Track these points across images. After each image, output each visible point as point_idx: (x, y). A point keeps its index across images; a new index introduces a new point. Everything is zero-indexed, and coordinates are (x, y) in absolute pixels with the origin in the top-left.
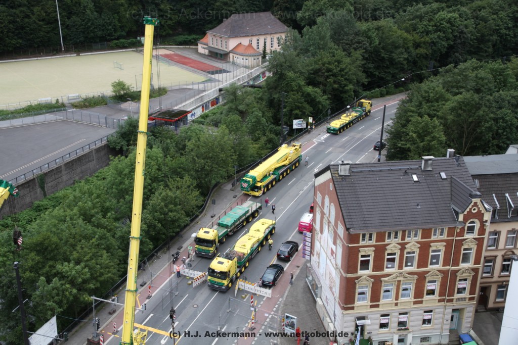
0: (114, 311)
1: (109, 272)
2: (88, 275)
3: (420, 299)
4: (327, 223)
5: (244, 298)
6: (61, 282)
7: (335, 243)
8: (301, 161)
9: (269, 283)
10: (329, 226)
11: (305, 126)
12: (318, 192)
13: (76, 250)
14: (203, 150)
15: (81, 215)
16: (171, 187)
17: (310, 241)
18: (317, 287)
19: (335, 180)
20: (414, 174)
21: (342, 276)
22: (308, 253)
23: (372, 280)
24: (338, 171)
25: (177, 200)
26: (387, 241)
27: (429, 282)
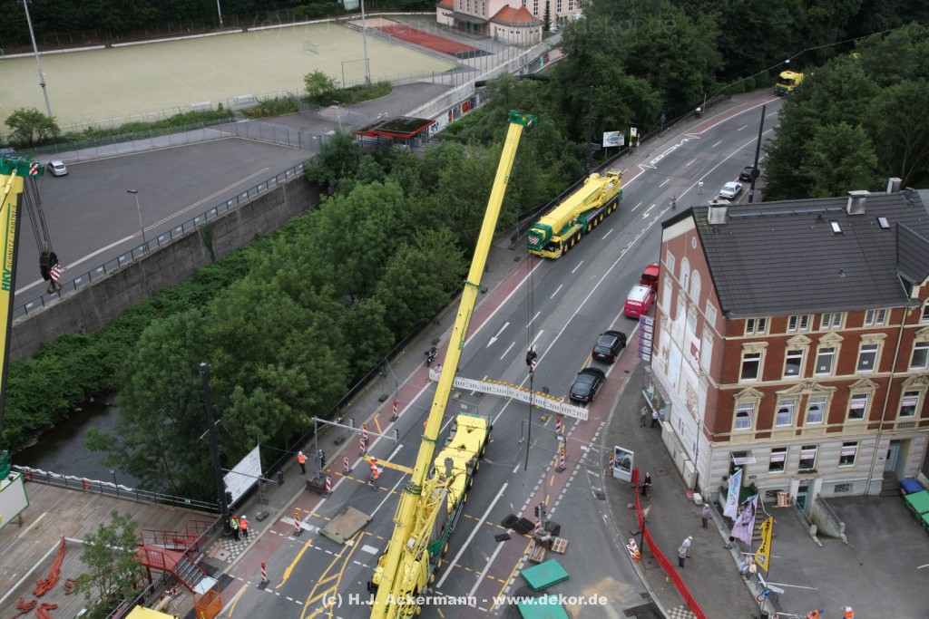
0: (343, 440)
1: (335, 380)
2: (307, 385)
3: (838, 425)
4: (684, 303)
5: (545, 421)
6: (267, 394)
7: (699, 334)
8: (621, 201)
9: (584, 397)
10: (688, 307)
11: (622, 142)
12: (668, 252)
13: (283, 345)
14: (467, 184)
15: (283, 289)
16: (420, 245)
17: (651, 331)
18: (663, 405)
19: (702, 233)
20: (834, 221)
21: (710, 389)
22: (647, 350)
23: (761, 393)
24: (707, 217)
25: (431, 265)
26: (789, 331)
27: (855, 397)
